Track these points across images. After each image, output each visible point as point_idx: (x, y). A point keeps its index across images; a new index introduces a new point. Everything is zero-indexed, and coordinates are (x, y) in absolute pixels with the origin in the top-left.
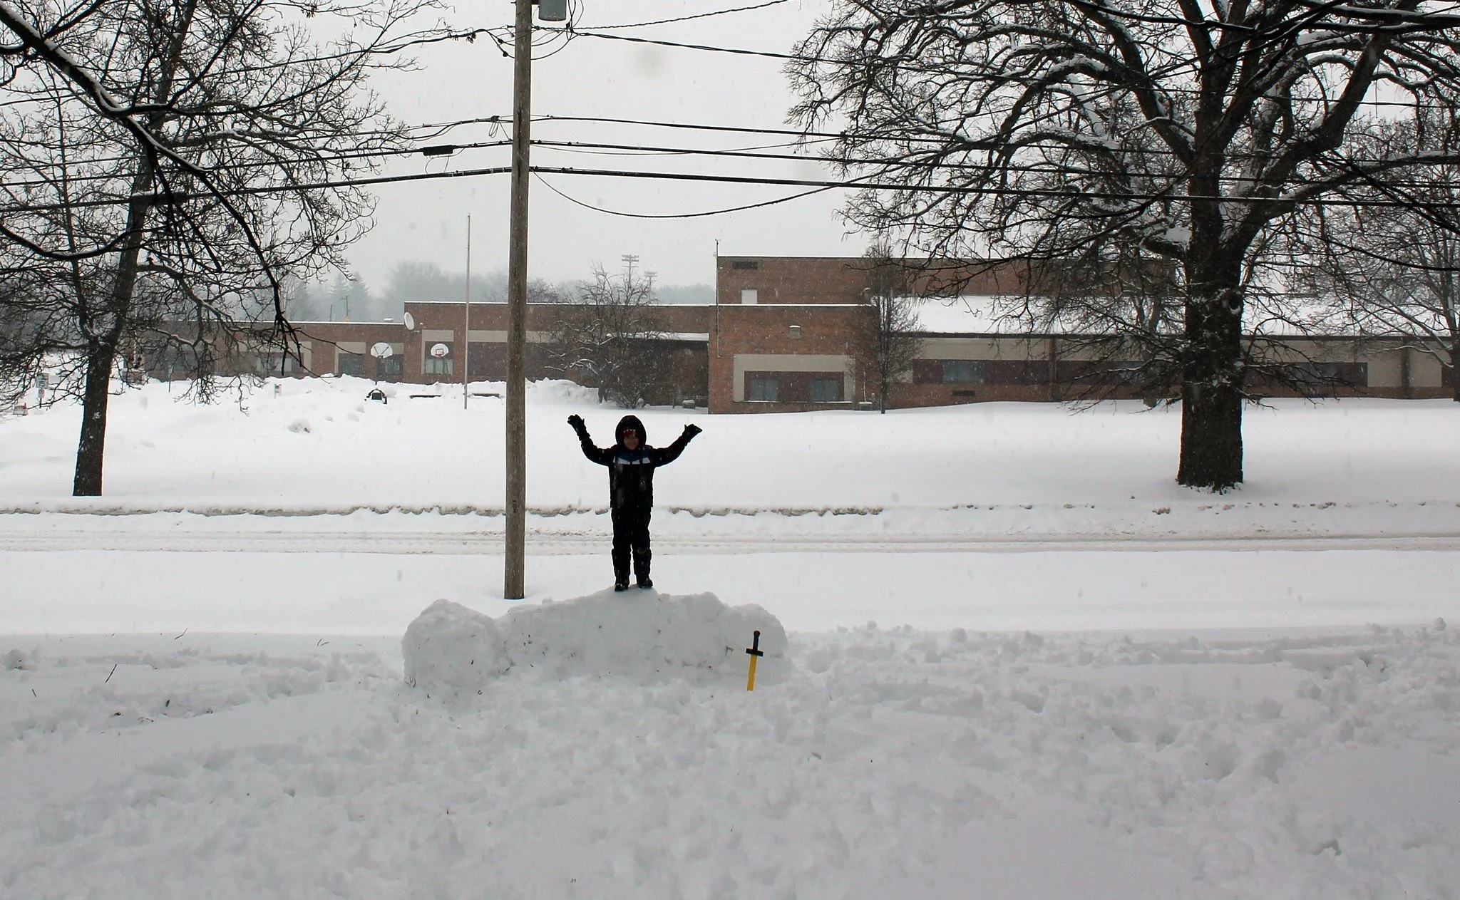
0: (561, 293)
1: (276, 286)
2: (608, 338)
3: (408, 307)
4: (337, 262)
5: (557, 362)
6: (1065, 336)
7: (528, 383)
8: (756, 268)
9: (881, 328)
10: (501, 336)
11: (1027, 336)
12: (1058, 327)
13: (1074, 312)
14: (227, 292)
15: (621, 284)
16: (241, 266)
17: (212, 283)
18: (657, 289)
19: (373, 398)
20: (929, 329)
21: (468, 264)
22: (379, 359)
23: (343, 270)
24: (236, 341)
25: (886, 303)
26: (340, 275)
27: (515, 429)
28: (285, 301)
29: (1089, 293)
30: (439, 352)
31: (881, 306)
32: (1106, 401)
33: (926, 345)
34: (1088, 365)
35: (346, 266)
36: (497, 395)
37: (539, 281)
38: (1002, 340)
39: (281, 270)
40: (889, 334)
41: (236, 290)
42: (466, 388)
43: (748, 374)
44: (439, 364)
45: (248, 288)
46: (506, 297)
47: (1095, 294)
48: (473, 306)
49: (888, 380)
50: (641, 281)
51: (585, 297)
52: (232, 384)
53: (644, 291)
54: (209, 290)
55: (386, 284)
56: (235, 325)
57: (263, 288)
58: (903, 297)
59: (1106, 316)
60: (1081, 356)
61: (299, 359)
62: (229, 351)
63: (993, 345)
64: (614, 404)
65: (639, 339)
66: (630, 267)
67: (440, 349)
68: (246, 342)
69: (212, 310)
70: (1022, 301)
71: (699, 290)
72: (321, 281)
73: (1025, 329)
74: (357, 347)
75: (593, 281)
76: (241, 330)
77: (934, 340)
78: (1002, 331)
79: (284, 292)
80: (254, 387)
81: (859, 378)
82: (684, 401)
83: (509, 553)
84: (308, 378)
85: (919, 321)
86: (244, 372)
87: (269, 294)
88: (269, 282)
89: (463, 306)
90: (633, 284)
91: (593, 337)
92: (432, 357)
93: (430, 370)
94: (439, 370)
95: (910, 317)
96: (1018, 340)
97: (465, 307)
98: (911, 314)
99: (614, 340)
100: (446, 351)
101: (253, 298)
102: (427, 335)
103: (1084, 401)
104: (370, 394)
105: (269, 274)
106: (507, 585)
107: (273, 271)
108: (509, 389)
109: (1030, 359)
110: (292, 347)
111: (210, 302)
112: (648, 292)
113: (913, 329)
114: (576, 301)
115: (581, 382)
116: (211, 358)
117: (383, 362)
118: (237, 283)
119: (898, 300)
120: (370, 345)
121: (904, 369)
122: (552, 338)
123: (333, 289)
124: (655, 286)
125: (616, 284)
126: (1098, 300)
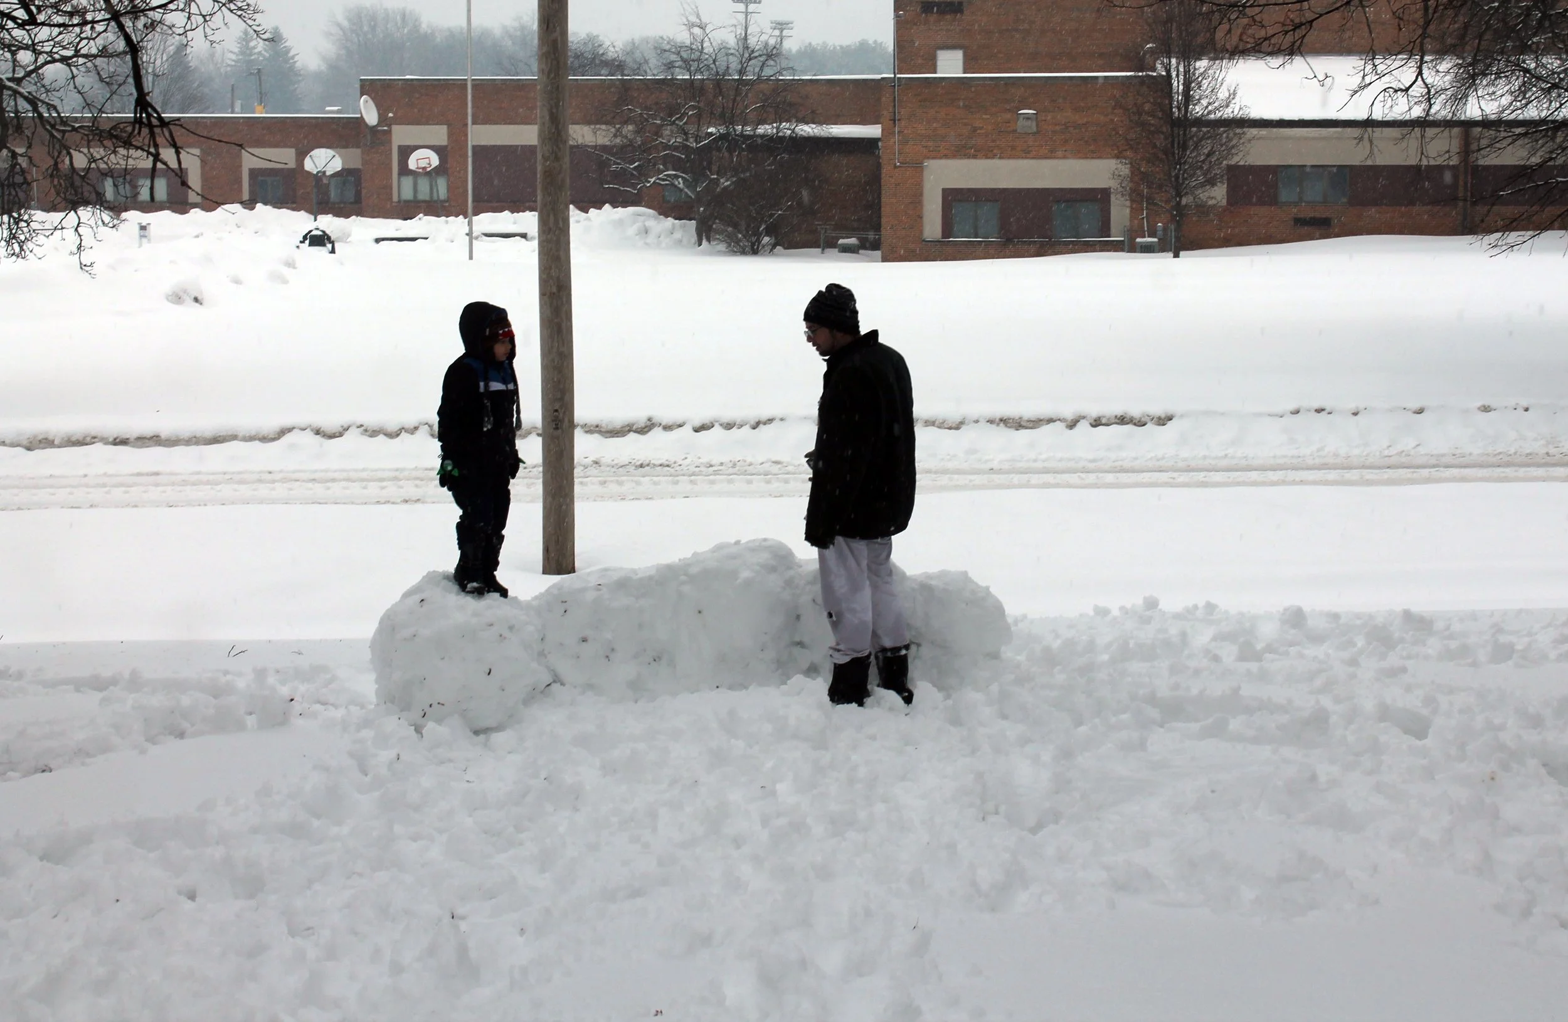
0: (629, 60)
1: (134, 49)
2: (711, 134)
3: (368, 88)
4: (240, 9)
5: (622, 177)
6: (1486, 123)
7: (574, 213)
8: (961, 11)
9: (1172, 113)
10: (527, 135)
11: (1422, 123)
12: (1473, 110)
13: (1502, 81)
14: (47, 63)
15: (732, 41)
16: (71, 14)
17: (20, 48)
18: (794, 49)
19: (310, 245)
20: (1255, 113)
21: (469, 10)
22: (319, 177)
23: (250, 22)
24: (67, 149)
25: (1181, 69)
26: (246, 33)
27: (554, 290)
28: (150, 78)
29: (1524, 49)
30: (423, 164)
31: (1174, 74)
32: (1549, 233)
33: (1250, 141)
34: (1520, 173)
35: (256, 16)
36: (524, 236)
37: (591, 39)
38: (1378, 130)
39: (142, 21)
40: (1188, 123)
41: (64, 60)
42: (470, 224)
43: (947, 193)
44: (424, 185)
45: (85, 56)
46: (535, 67)
47: (1537, 52)
48: (478, 85)
49: (1184, 201)
50: (764, 38)
51: (670, 66)
52: (64, 223)
53: (772, 54)
54: (14, 61)
55: (329, 48)
56: (64, 121)
57: (111, 56)
58: (1210, 59)
59: (1555, 86)
60: (1513, 155)
61: (180, 177)
62: (56, 164)
63: (1361, 139)
64: (722, 247)
65: (762, 136)
66: (747, 13)
67: (424, 159)
68: (85, 150)
69: (21, 95)
70: (1413, 64)
71: (864, 50)
72: (212, 42)
73: (1417, 112)
74: (282, 157)
75: (683, 37)
76: (74, 129)
77: (1264, 132)
78: (1377, 115)
79: (149, 62)
80: (102, 229)
81: (1136, 197)
82: (841, 241)
83: (550, 499)
84: (196, 214)
85: (1237, 100)
86: (86, 203)
87: (125, 66)
88: (121, 45)
89: (463, 84)
90: (752, 41)
91: (686, 134)
92: (412, 172)
93: (407, 193)
94: (424, 193)
95: (1223, 94)
96: (1405, 130)
97: (466, 85)
98: (1224, 87)
99: (722, 137)
100: (435, 161)
101: (93, 74)
102: (401, 135)
103: (1514, 234)
104: (305, 238)
105: (121, 27)
106: (546, 550)
107: (128, 23)
108: (543, 223)
109: (1425, 162)
110: (168, 154)
111: (19, 81)
112: (777, 55)
113: (1227, 113)
114: (655, 71)
115: (665, 210)
116: (25, 179)
117: (325, 181)
118: (64, 48)
119: (1202, 64)
120: (302, 155)
121: (1211, 182)
122: (615, 136)
123: (234, 57)
124: (791, 45)
125: (723, 42)
126: (1544, 61)
